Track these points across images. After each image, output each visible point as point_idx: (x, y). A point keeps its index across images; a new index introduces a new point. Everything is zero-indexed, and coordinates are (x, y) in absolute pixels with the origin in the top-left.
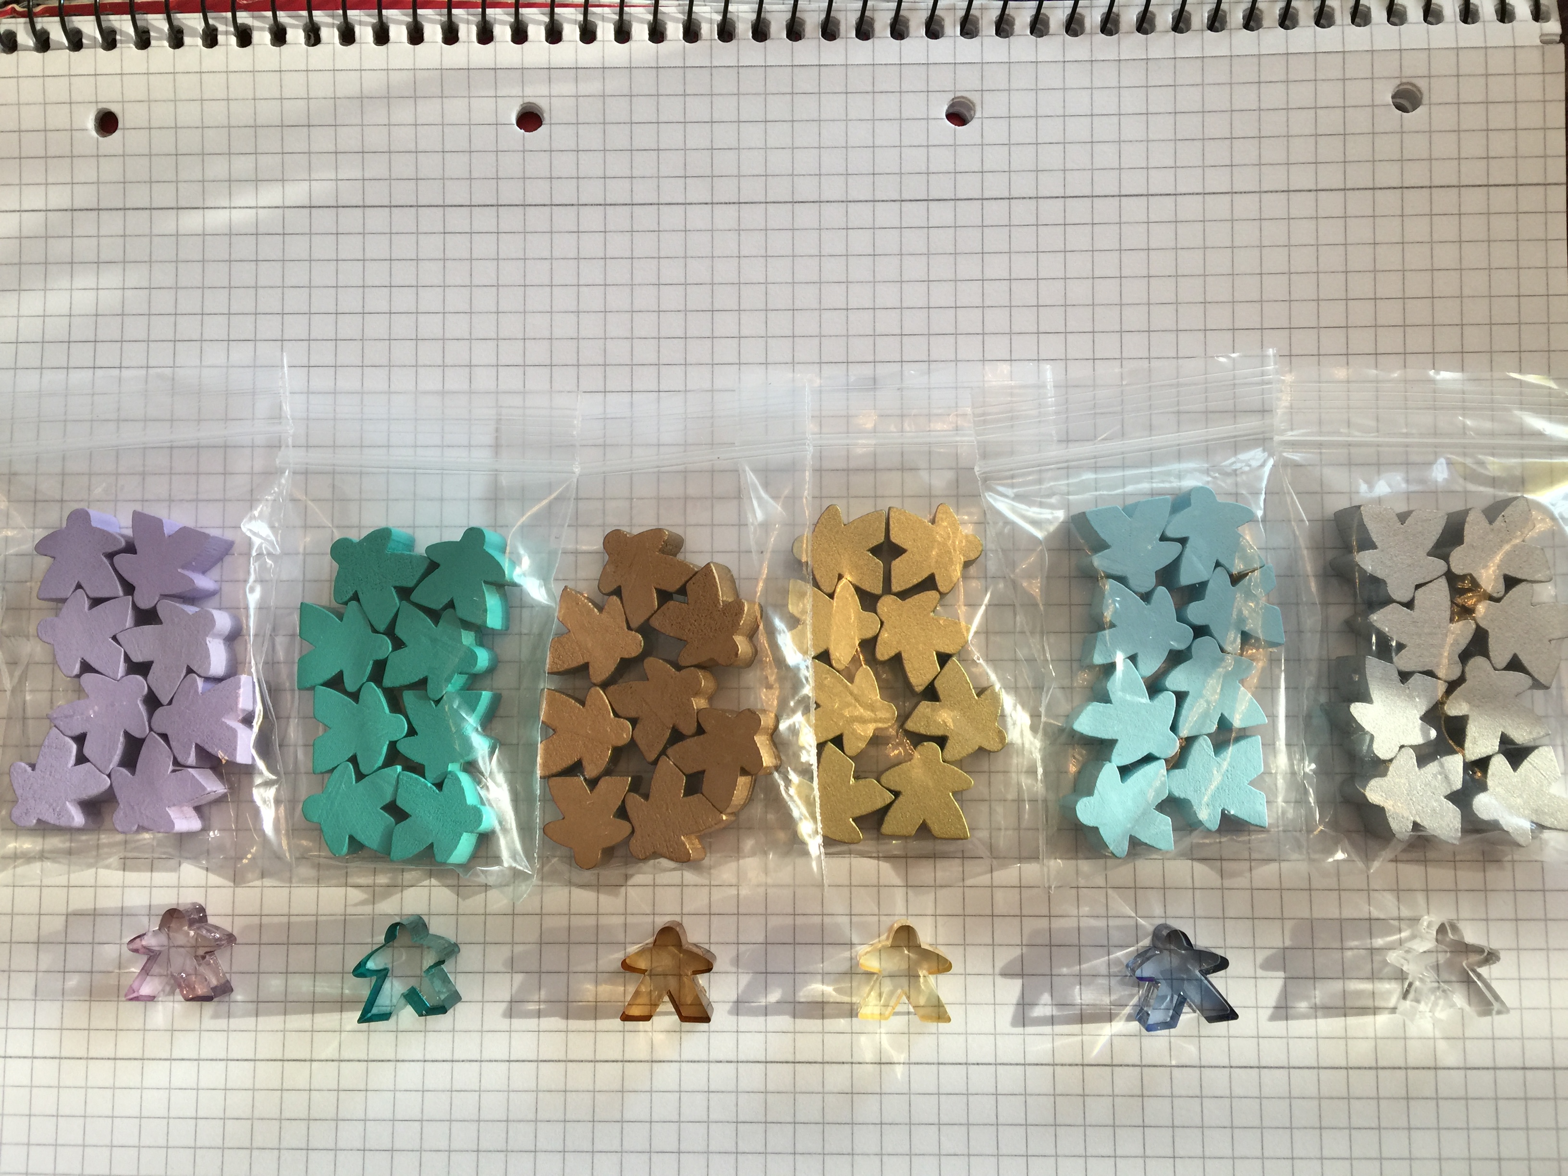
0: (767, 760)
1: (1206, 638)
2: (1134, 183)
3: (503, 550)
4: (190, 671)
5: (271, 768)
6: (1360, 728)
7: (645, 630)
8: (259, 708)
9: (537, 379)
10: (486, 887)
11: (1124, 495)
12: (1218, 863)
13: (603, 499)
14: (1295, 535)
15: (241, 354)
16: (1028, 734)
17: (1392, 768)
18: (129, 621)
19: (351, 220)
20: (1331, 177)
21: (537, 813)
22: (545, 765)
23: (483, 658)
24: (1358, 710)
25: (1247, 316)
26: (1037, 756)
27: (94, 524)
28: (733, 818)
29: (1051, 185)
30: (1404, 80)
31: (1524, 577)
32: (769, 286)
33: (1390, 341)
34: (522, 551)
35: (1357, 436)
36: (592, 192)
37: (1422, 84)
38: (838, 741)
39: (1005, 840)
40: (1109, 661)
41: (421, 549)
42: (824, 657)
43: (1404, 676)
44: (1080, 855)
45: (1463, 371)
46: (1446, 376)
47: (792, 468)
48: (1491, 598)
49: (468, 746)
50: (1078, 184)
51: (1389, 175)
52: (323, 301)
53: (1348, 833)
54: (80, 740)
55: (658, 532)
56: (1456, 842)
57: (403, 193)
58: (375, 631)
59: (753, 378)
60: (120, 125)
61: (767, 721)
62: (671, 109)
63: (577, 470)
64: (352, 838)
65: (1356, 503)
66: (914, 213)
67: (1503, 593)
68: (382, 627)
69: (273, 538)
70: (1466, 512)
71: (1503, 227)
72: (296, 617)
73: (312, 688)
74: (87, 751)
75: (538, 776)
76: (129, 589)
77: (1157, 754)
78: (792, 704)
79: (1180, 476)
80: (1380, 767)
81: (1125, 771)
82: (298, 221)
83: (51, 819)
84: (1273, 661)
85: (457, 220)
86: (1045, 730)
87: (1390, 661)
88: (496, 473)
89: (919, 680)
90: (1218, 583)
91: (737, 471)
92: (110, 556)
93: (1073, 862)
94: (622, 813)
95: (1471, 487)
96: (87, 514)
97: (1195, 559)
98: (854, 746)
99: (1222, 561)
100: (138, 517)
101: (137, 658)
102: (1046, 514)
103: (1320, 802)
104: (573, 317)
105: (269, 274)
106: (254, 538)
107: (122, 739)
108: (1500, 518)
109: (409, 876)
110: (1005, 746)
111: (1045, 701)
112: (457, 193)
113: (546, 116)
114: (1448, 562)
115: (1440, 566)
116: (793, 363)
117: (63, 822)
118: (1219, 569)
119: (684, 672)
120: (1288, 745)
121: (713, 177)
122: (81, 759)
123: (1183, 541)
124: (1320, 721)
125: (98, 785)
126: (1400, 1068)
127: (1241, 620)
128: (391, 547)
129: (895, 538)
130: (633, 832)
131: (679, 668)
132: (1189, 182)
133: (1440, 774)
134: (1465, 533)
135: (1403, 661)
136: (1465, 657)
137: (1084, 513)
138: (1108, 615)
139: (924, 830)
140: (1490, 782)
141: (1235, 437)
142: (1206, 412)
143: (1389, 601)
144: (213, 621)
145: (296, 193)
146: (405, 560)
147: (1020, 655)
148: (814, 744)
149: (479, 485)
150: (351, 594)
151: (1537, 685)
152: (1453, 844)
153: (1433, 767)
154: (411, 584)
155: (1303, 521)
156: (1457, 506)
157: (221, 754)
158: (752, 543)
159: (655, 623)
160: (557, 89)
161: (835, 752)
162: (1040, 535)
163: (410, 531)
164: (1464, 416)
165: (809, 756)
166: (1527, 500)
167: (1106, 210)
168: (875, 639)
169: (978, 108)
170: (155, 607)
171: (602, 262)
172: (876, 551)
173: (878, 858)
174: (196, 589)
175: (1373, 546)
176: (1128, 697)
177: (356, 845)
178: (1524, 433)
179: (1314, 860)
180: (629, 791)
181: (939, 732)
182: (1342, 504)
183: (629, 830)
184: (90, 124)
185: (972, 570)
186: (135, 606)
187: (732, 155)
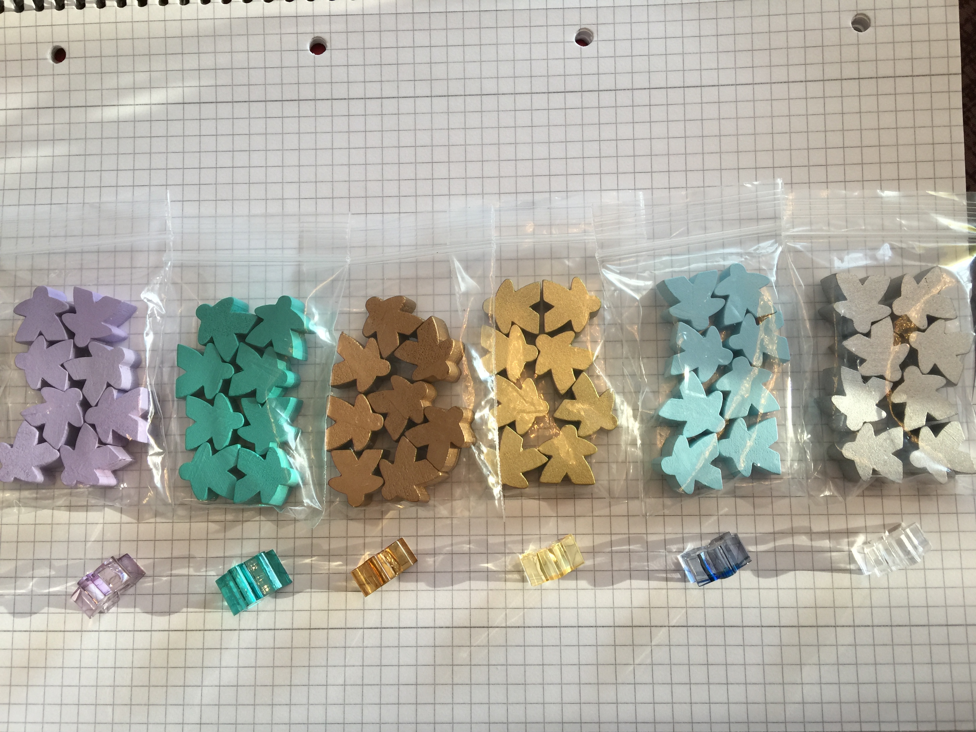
0: (467, 437)
1: (741, 358)
2: (692, 79)
3: (303, 311)
4: (109, 385)
5: (159, 445)
6: (838, 411)
7: (392, 359)
8: (152, 409)
9: (324, 206)
10: (295, 520)
11: (689, 271)
12: (751, 499)
13: (366, 280)
14: (796, 293)
15: (141, 194)
16: (632, 420)
17: (859, 435)
18: (71, 355)
19: (208, 111)
20: (814, 73)
21: (325, 472)
22: (329, 443)
23: (291, 378)
24: (836, 400)
25: (765, 159)
26: (637, 433)
27: (50, 295)
28: (446, 475)
29: (641, 81)
30: (859, 12)
31: (939, 316)
32: (467, 147)
33: (854, 173)
34: (314, 310)
35: (834, 231)
36: (357, 91)
37: (870, 14)
38: (512, 425)
39: (618, 487)
40: (680, 373)
41: (252, 312)
42: (503, 373)
43: (865, 379)
44: (665, 495)
45: (899, 190)
46: (889, 194)
47: (482, 259)
48: (919, 330)
49: (281, 432)
50: (658, 80)
51: (850, 71)
52: (192, 161)
53: (833, 478)
54: (41, 428)
55: (399, 298)
56: (900, 482)
57: (241, 94)
58: (224, 361)
59: (457, 203)
60: (67, 56)
61: (467, 414)
62: (405, 39)
63: (348, 260)
64: (210, 490)
65: (833, 273)
66: (557, 100)
67: (926, 326)
68: (228, 359)
69: (161, 304)
70: (902, 277)
71: (923, 101)
72: (175, 354)
73: (184, 398)
74: (45, 435)
75: (326, 449)
76: (71, 335)
77: (712, 430)
78: (483, 403)
79: (724, 257)
80: (851, 435)
81: (692, 441)
82: (176, 112)
83: (23, 477)
84: (784, 373)
85: (274, 109)
86: (641, 416)
87: (856, 369)
88: (299, 265)
89: (562, 386)
90: (748, 323)
91: (448, 261)
92: (60, 315)
93: (661, 500)
94: (377, 472)
95: (907, 262)
96: (46, 289)
97: (733, 308)
98: (521, 428)
99: (750, 309)
100: (78, 292)
101: (76, 378)
102: (641, 283)
103: (815, 461)
104: (346, 168)
105: (159, 145)
106: (149, 303)
107: (66, 427)
108: (923, 280)
109: (247, 514)
110: (617, 428)
111: (641, 398)
112: (274, 93)
113: (328, 45)
114: (891, 307)
115: (887, 310)
116: (483, 194)
117: (30, 479)
118: (748, 315)
119: (415, 384)
120: (794, 425)
121: (431, 80)
122: (42, 440)
123: (726, 298)
124: (813, 410)
125: (52, 456)
126: (869, 626)
127: (762, 346)
128: (234, 309)
129: (546, 299)
130: (384, 483)
131: (412, 382)
132: (727, 77)
133: (889, 439)
134: (902, 289)
135: (864, 369)
136: (903, 366)
137: (664, 281)
138: (680, 342)
139: (567, 480)
140: (921, 444)
141: (758, 233)
142: (740, 220)
143: (855, 332)
144: (123, 355)
145: (175, 94)
146: (242, 316)
147: (626, 372)
148: (497, 429)
149: (289, 272)
150: (209, 338)
151: (949, 384)
152: (898, 483)
153: (884, 435)
154: (246, 332)
155: (801, 285)
156: (895, 274)
157: (128, 436)
158: (458, 304)
159: (398, 354)
160: (334, 28)
161: (511, 432)
162: (638, 297)
163: (246, 301)
164: (900, 218)
165: (494, 435)
166: (940, 268)
167: (676, 96)
168: (535, 361)
169: (595, 35)
170: (87, 346)
171: (364, 134)
172: (535, 307)
173: (539, 499)
174: (114, 336)
175: (845, 299)
176: (693, 394)
177: (213, 495)
178: (938, 228)
179: (812, 496)
180: (382, 458)
181: (576, 419)
182: (824, 274)
183: (382, 482)
184: (49, 55)
185: (595, 320)
186: (75, 346)
187: (444, 66)
